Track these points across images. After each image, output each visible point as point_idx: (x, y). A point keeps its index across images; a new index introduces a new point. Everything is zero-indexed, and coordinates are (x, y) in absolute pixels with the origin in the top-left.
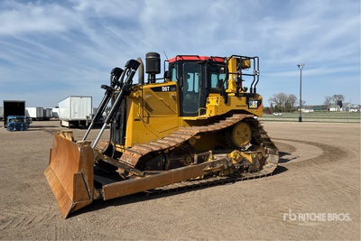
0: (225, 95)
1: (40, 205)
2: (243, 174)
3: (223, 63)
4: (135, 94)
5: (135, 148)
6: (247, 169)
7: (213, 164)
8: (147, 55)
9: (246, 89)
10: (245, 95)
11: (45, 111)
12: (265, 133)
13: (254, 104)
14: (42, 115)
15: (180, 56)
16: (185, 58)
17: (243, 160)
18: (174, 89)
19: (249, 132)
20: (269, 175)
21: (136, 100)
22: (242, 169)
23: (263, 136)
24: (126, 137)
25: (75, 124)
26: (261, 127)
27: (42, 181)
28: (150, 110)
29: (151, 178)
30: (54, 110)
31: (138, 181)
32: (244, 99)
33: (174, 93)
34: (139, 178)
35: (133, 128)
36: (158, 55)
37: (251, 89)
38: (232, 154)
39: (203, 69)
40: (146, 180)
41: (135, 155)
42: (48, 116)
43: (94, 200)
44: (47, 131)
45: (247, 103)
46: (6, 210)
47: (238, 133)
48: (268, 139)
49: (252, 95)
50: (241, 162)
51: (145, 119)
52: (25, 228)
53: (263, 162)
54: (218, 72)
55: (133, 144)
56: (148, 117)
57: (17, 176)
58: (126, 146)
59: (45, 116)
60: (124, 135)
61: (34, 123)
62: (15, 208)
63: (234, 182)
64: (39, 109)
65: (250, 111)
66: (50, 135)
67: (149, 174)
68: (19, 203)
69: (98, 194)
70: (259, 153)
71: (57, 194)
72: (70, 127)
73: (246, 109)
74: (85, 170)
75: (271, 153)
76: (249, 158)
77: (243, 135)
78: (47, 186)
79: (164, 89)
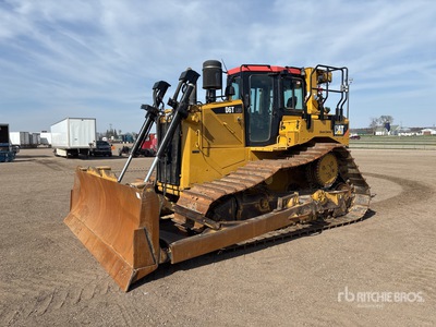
0: (308, 118)
1: (79, 272)
2: (327, 220)
3: (300, 76)
4: (193, 118)
5: (195, 189)
6: (331, 213)
7: (299, 210)
8: (205, 64)
9: (328, 110)
10: (330, 117)
11: (31, 137)
12: (355, 167)
13: (340, 129)
14: (27, 142)
15: (246, 66)
16: (251, 69)
17: (328, 202)
18: (239, 110)
19: (335, 166)
20: (359, 220)
21: (195, 125)
22: (326, 214)
23: (351, 171)
24: (182, 175)
25: (73, 153)
26: (352, 160)
27: (65, 233)
28: (210, 138)
29: (229, 232)
30: (43, 135)
31: (214, 236)
32: (329, 122)
33: (240, 116)
34: (213, 231)
35: (191, 163)
36: (219, 64)
37: (337, 110)
38: (316, 195)
39: (275, 83)
40: (223, 234)
41: (201, 199)
42: (34, 142)
43: (160, 265)
44: (40, 162)
45: (333, 128)
46: (35, 280)
47: (324, 168)
48: (359, 175)
49: (338, 118)
50: (325, 205)
51: (205, 151)
52: (75, 309)
53: (349, 203)
54: (293, 87)
55: (192, 184)
56: (209, 148)
57: (28, 226)
58: (182, 187)
59: (31, 143)
60: (179, 171)
61: (22, 152)
62: (47, 277)
63: (320, 231)
64: (23, 134)
65: (334, 138)
66: (45, 167)
67: (225, 226)
68: (48, 268)
69: (164, 257)
70: (346, 192)
71: (98, 254)
72: (68, 157)
73: (331, 135)
74: (148, 225)
75: (358, 192)
76: (335, 199)
77: (328, 169)
78: (77, 241)
79: (228, 110)
